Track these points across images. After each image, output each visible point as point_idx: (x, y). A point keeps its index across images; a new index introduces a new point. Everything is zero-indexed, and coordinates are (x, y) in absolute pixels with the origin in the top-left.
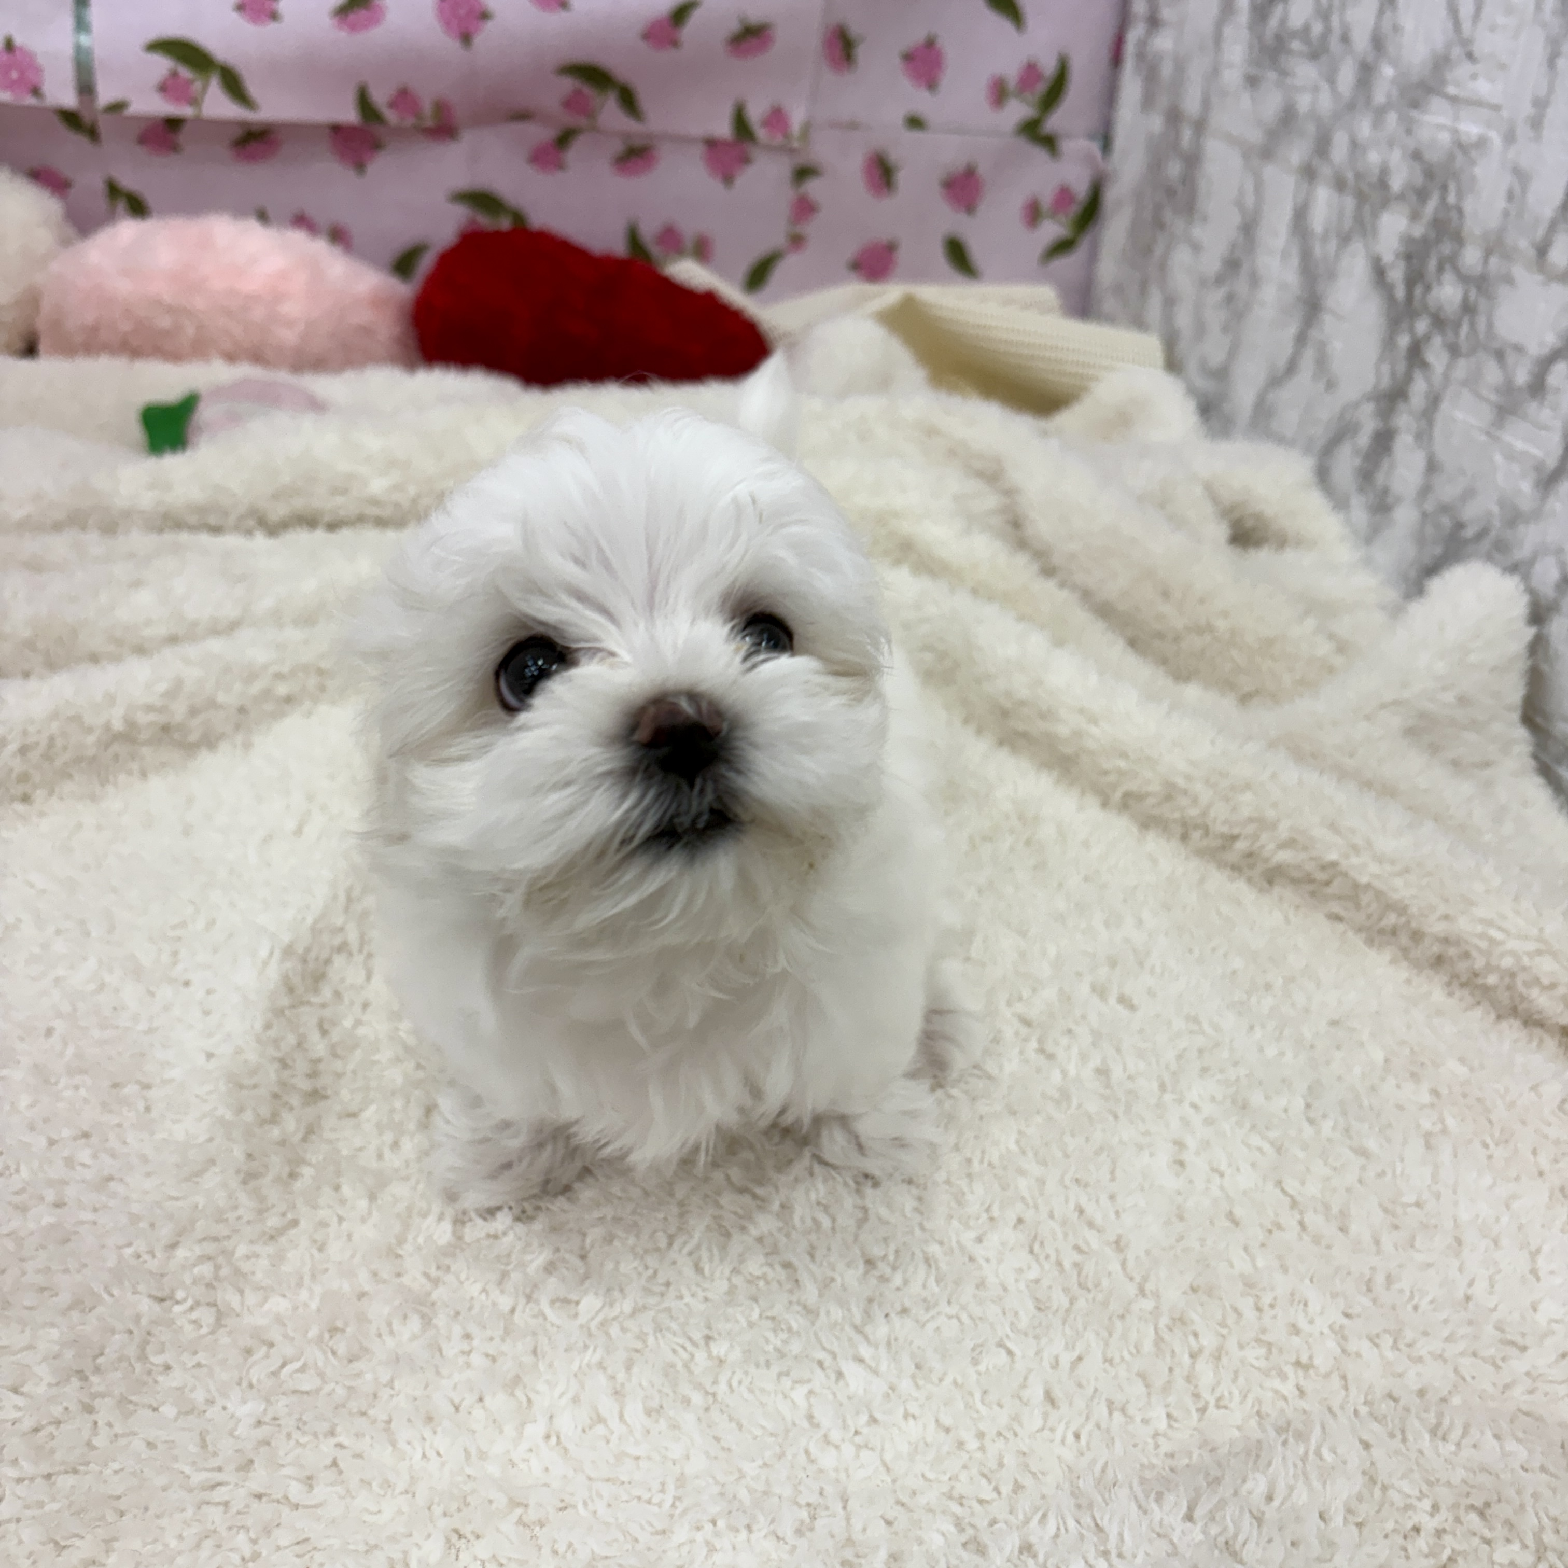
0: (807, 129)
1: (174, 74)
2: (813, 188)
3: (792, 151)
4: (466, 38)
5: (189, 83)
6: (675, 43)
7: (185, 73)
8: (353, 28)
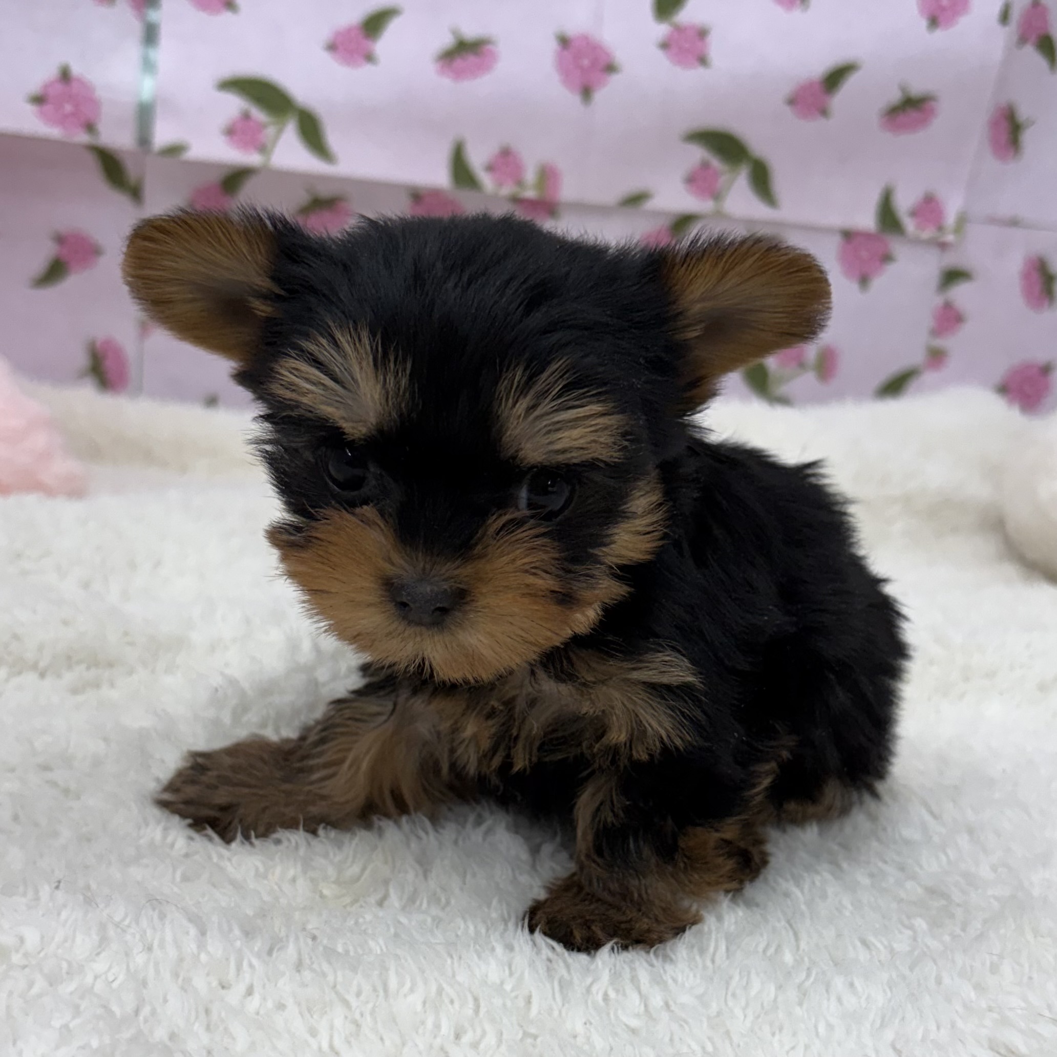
0: (962, 221)
1: (246, 116)
2: (961, 293)
3: (943, 246)
4: (586, 93)
5: (262, 126)
6: (824, 112)
7: (259, 115)
8: (459, 75)
